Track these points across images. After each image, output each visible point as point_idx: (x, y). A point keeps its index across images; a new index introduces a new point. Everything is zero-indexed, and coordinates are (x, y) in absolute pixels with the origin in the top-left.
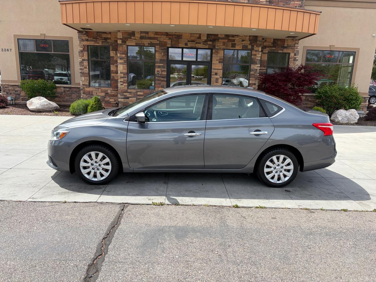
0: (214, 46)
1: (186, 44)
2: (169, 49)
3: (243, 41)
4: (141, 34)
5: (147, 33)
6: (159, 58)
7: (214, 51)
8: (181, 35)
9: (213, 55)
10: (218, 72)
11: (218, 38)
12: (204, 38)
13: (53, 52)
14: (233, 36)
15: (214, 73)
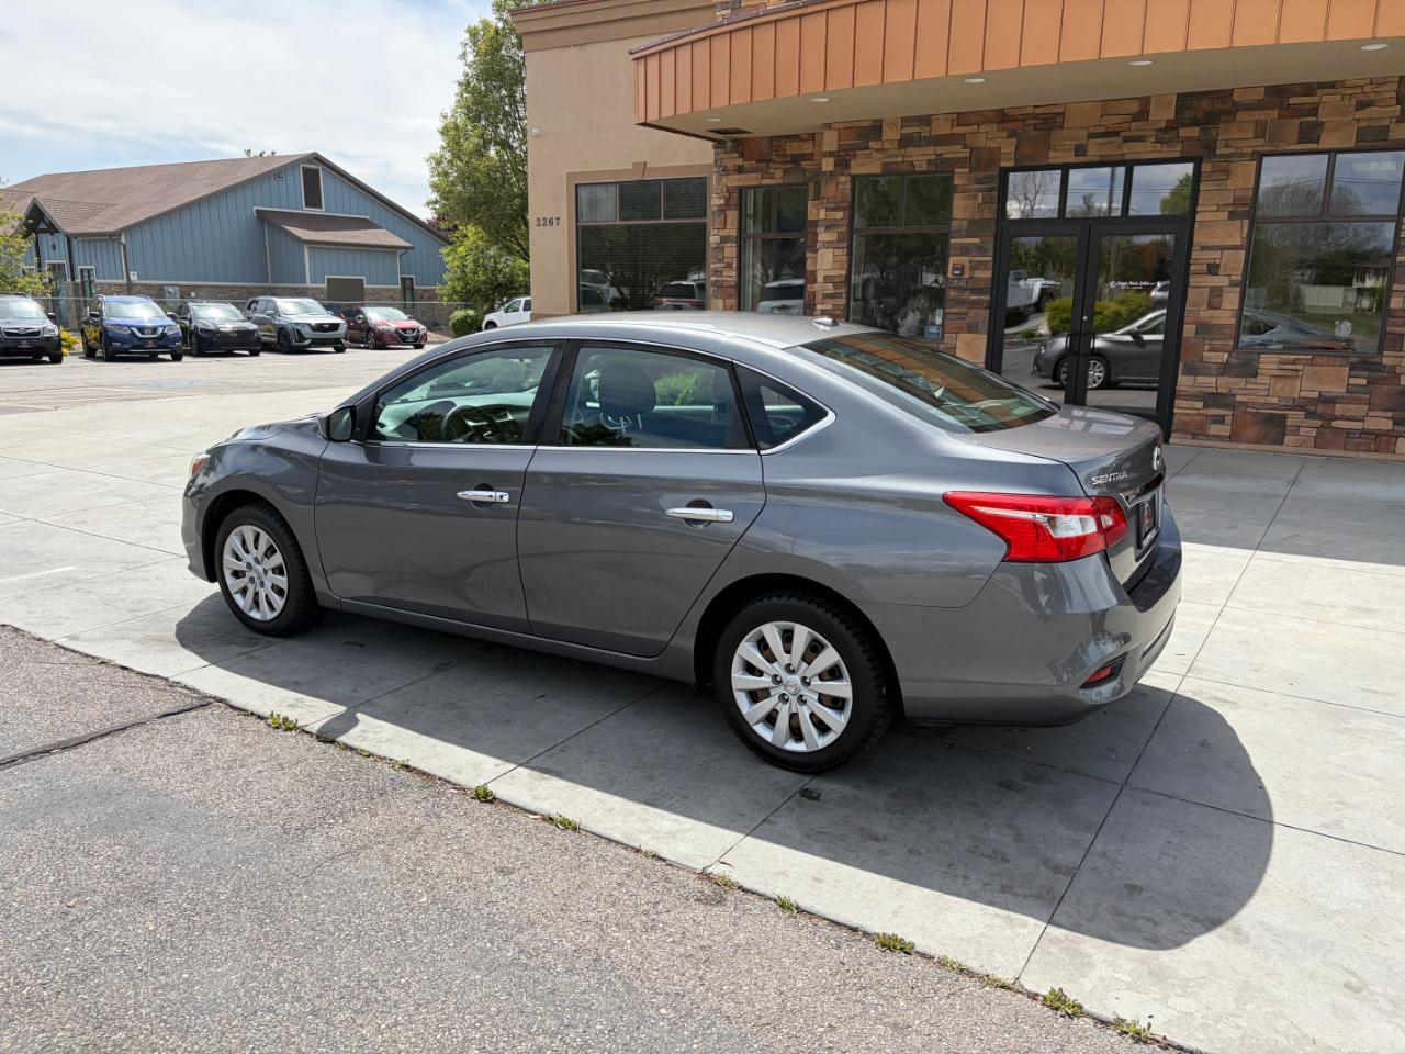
0: (1210, 148)
1: (1080, 150)
2: (1011, 175)
3: (1361, 106)
4: (902, 127)
5: (926, 120)
6: (966, 216)
7: (1206, 167)
8: (1063, 114)
9: (1202, 187)
10: (1223, 261)
11: (1230, 106)
12: (1162, 114)
13: (662, 221)
14: (1309, 89)
15: (1205, 267)
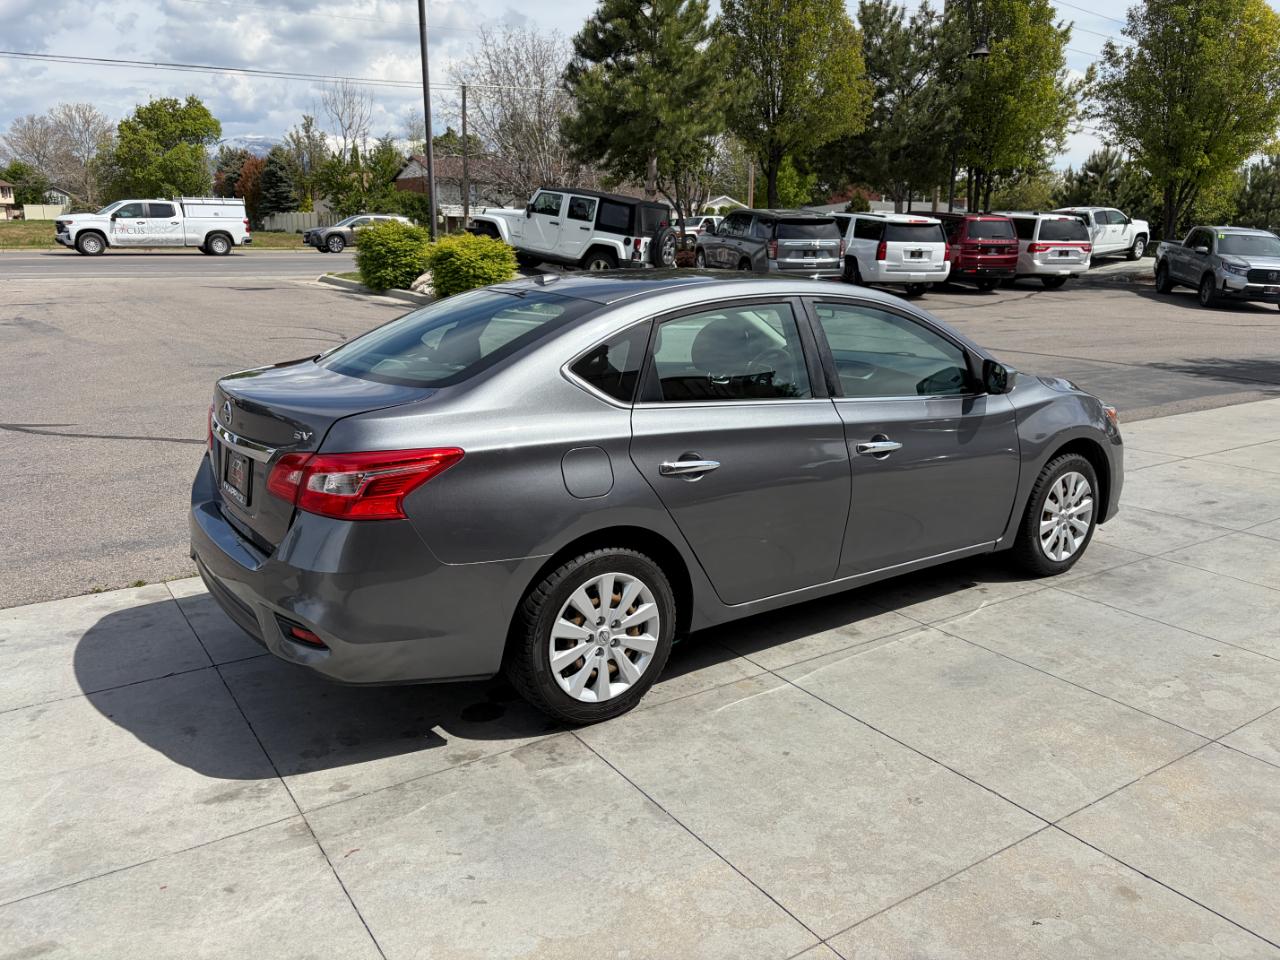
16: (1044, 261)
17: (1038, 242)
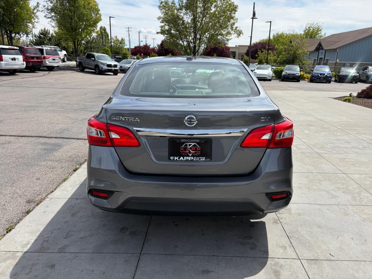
16: (48, 62)
17: (46, 56)
